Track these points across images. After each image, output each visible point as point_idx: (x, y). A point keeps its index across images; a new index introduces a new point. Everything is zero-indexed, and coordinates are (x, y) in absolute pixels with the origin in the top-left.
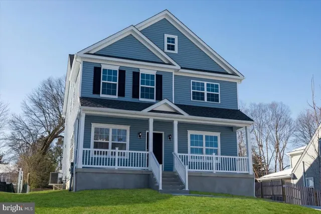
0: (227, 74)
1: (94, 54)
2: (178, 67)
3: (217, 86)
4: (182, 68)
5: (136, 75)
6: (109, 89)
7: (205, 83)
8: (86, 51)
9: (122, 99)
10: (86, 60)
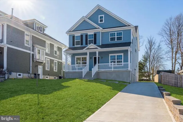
0: (126, 26)
1: (73, 31)
2: (101, 29)
3: (121, 33)
4: (103, 29)
5: (87, 35)
6: (78, 43)
7: (116, 33)
8: (69, 31)
9: (82, 46)
10: (70, 34)
